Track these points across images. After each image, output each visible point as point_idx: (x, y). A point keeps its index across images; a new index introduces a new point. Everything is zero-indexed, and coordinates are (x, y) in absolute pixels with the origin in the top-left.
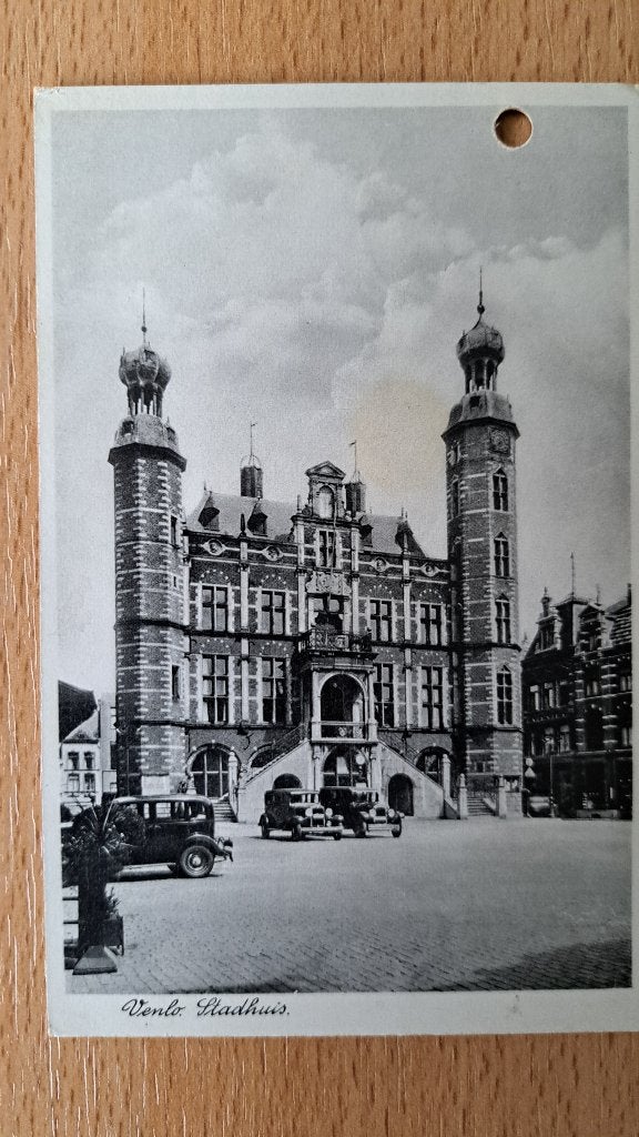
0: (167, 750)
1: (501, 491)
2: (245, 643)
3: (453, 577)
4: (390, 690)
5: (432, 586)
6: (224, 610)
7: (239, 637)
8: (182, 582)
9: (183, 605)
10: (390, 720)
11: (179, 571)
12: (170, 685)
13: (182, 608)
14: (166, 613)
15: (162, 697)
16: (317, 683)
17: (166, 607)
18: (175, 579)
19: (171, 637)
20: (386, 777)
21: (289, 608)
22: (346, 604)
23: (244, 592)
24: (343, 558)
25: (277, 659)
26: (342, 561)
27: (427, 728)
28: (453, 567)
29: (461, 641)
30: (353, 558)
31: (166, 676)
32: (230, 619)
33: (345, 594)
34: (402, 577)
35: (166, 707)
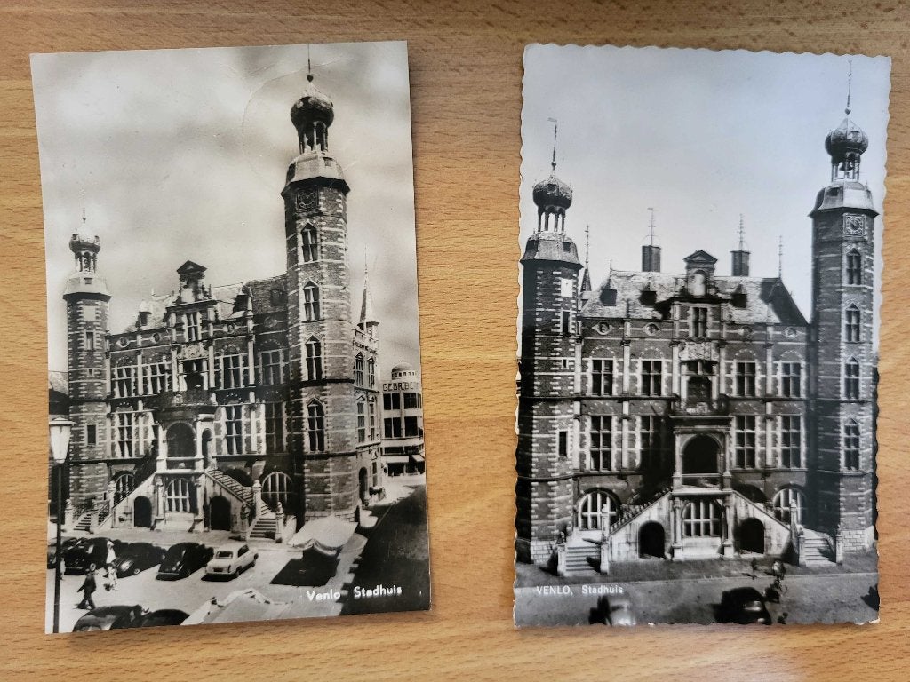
1: (855, 267)
2: (626, 405)
3: (813, 339)
4: (752, 437)
5: (793, 347)
6: (610, 378)
7: (621, 400)
8: (573, 361)
9: (573, 380)
10: (752, 463)
11: (569, 354)
12: (557, 450)
13: (572, 383)
14: (555, 391)
15: (550, 459)
16: (680, 443)
17: (555, 386)
18: (565, 361)
19: (559, 409)
20: (739, 521)
21: (665, 374)
22: (715, 368)
23: (627, 363)
24: (713, 328)
25: (653, 417)
26: (712, 331)
27: (785, 468)
28: (812, 330)
29: (816, 395)
30: (721, 328)
31: (554, 442)
32: (615, 386)
33: (713, 359)
34: (766, 341)
35: (553, 467)
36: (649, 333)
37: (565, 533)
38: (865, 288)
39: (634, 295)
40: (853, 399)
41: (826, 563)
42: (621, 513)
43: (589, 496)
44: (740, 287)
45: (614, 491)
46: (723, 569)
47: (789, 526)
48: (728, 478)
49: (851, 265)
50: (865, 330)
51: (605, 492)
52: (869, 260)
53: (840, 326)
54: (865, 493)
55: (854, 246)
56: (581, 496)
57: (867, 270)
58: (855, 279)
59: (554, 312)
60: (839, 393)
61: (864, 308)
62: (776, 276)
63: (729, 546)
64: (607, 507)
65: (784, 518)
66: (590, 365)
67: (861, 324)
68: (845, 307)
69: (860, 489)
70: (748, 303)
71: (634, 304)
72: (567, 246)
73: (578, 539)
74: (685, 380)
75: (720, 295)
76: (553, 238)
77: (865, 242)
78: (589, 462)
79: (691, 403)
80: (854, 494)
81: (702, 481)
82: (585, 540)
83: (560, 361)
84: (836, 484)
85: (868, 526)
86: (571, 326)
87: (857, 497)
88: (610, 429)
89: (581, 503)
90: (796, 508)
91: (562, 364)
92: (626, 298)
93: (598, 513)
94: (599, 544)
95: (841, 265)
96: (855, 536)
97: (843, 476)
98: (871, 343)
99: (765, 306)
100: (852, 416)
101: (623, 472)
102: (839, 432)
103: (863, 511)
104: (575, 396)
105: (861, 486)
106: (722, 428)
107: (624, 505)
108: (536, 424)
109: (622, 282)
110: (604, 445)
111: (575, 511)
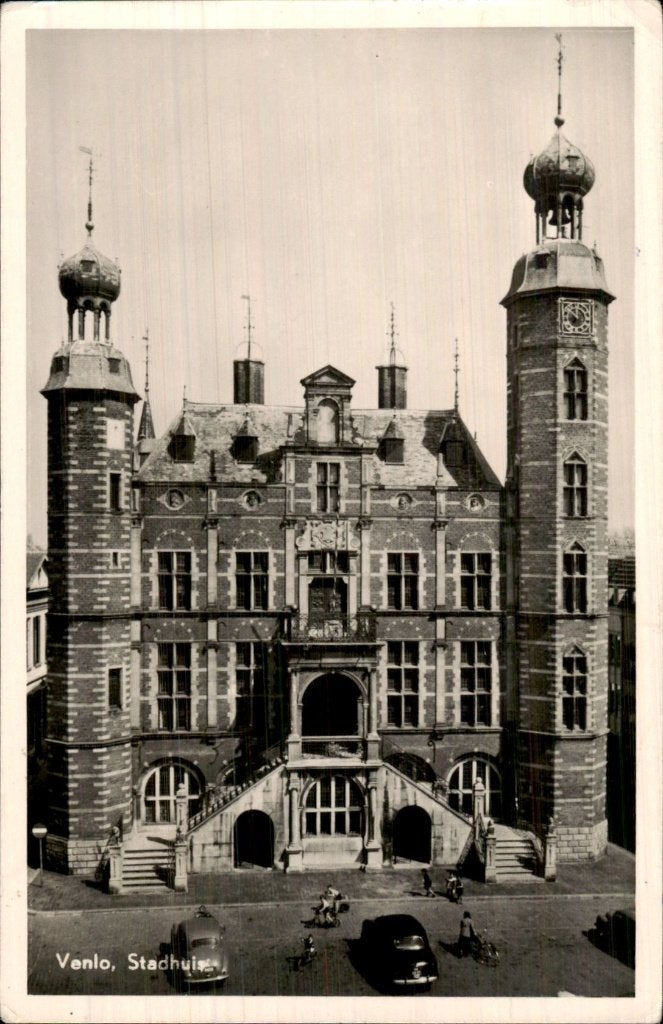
0: (101, 780)
1: (577, 390)
2: (212, 625)
3: (510, 512)
4: (413, 675)
5: (478, 527)
6: (186, 582)
7: (205, 617)
8: (128, 555)
9: (128, 586)
10: (413, 718)
11: (122, 543)
12: (106, 697)
13: (127, 590)
14: (102, 603)
15: (95, 713)
16: (298, 687)
17: (102, 595)
18: (115, 555)
19: (107, 633)
20: (391, 812)
21: (273, 574)
22: (353, 563)
23: (212, 558)
24: (349, 497)
25: (255, 643)
26: (348, 502)
27: (466, 727)
28: (510, 498)
29: (517, 606)
30: (361, 497)
31: (102, 686)
32: (194, 594)
33: (350, 548)
34: (435, 517)
35: (100, 725)
36: (245, 506)
37: (120, 829)
38: (594, 426)
39: (223, 443)
40: (577, 612)
41: (528, 877)
42: (206, 796)
43: (157, 771)
44: (391, 427)
45: (196, 763)
46: (364, 886)
47: (471, 820)
48: (375, 741)
49: (571, 386)
50: (596, 496)
51: (182, 765)
52: (599, 377)
53: (555, 490)
54: (594, 767)
55: (576, 354)
56: (145, 771)
57: (597, 395)
58: (578, 410)
59: (96, 475)
60: (554, 603)
61: (592, 460)
62: (451, 407)
63: (376, 850)
64: (185, 787)
65: (463, 807)
66: (154, 560)
67: (589, 486)
68: (562, 457)
69: (587, 760)
70: (406, 455)
71: (224, 458)
72: (114, 364)
73: (140, 838)
74: (305, 582)
75: (360, 441)
76: (92, 352)
77: (594, 346)
78: (156, 716)
79: (315, 620)
80: (578, 768)
81: (333, 748)
82: (150, 839)
83: (108, 555)
84: (548, 752)
85: (598, 819)
86: (123, 498)
87: (581, 773)
88: (188, 663)
89: (145, 781)
90: (482, 791)
91: (110, 560)
92: (210, 448)
93: (171, 798)
94: (172, 845)
95: (554, 387)
96: (577, 837)
97: (559, 739)
98: (606, 519)
99: (433, 459)
100: (574, 640)
101: (209, 732)
102: (554, 668)
103: (591, 796)
104: (132, 612)
105: (590, 756)
106: (364, 662)
107: (210, 786)
108: (72, 657)
109: (202, 421)
110: (179, 689)
111: (135, 793)
